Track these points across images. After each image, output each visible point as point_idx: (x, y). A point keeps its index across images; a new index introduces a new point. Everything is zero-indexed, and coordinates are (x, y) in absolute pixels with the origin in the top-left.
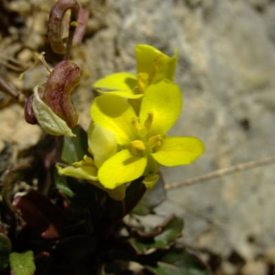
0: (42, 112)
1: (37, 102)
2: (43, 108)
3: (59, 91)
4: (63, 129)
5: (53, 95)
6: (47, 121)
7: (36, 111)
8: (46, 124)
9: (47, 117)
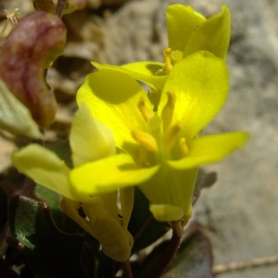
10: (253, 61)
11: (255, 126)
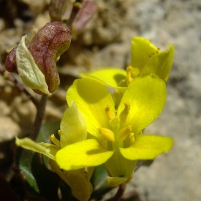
0: (24, 60)
1: (22, 48)
2: (26, 56)
3: (45, 44)
4: (40, 81)
5: (39, 46)
6: (26, 69)
7: (18, 57)
8: (25, 73)
9: (28, 65)
10: (191, 97)
11: (188, 143)
